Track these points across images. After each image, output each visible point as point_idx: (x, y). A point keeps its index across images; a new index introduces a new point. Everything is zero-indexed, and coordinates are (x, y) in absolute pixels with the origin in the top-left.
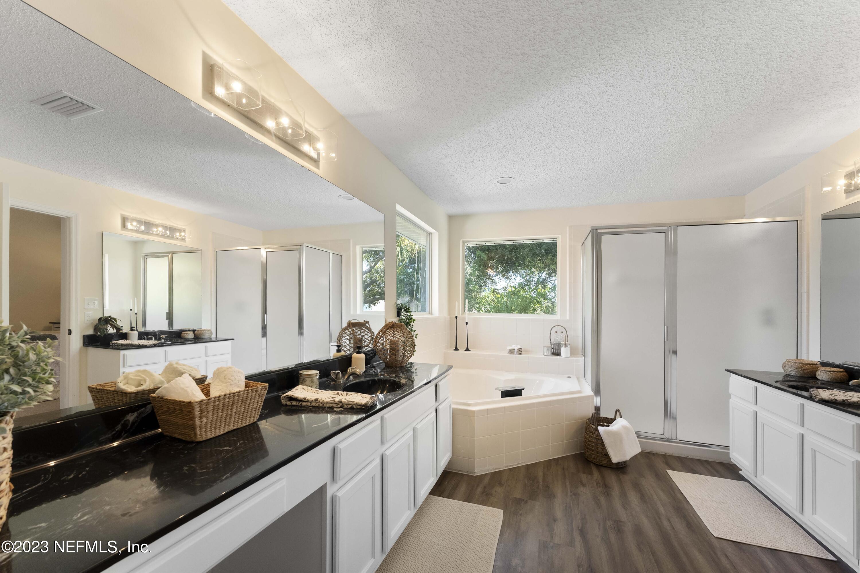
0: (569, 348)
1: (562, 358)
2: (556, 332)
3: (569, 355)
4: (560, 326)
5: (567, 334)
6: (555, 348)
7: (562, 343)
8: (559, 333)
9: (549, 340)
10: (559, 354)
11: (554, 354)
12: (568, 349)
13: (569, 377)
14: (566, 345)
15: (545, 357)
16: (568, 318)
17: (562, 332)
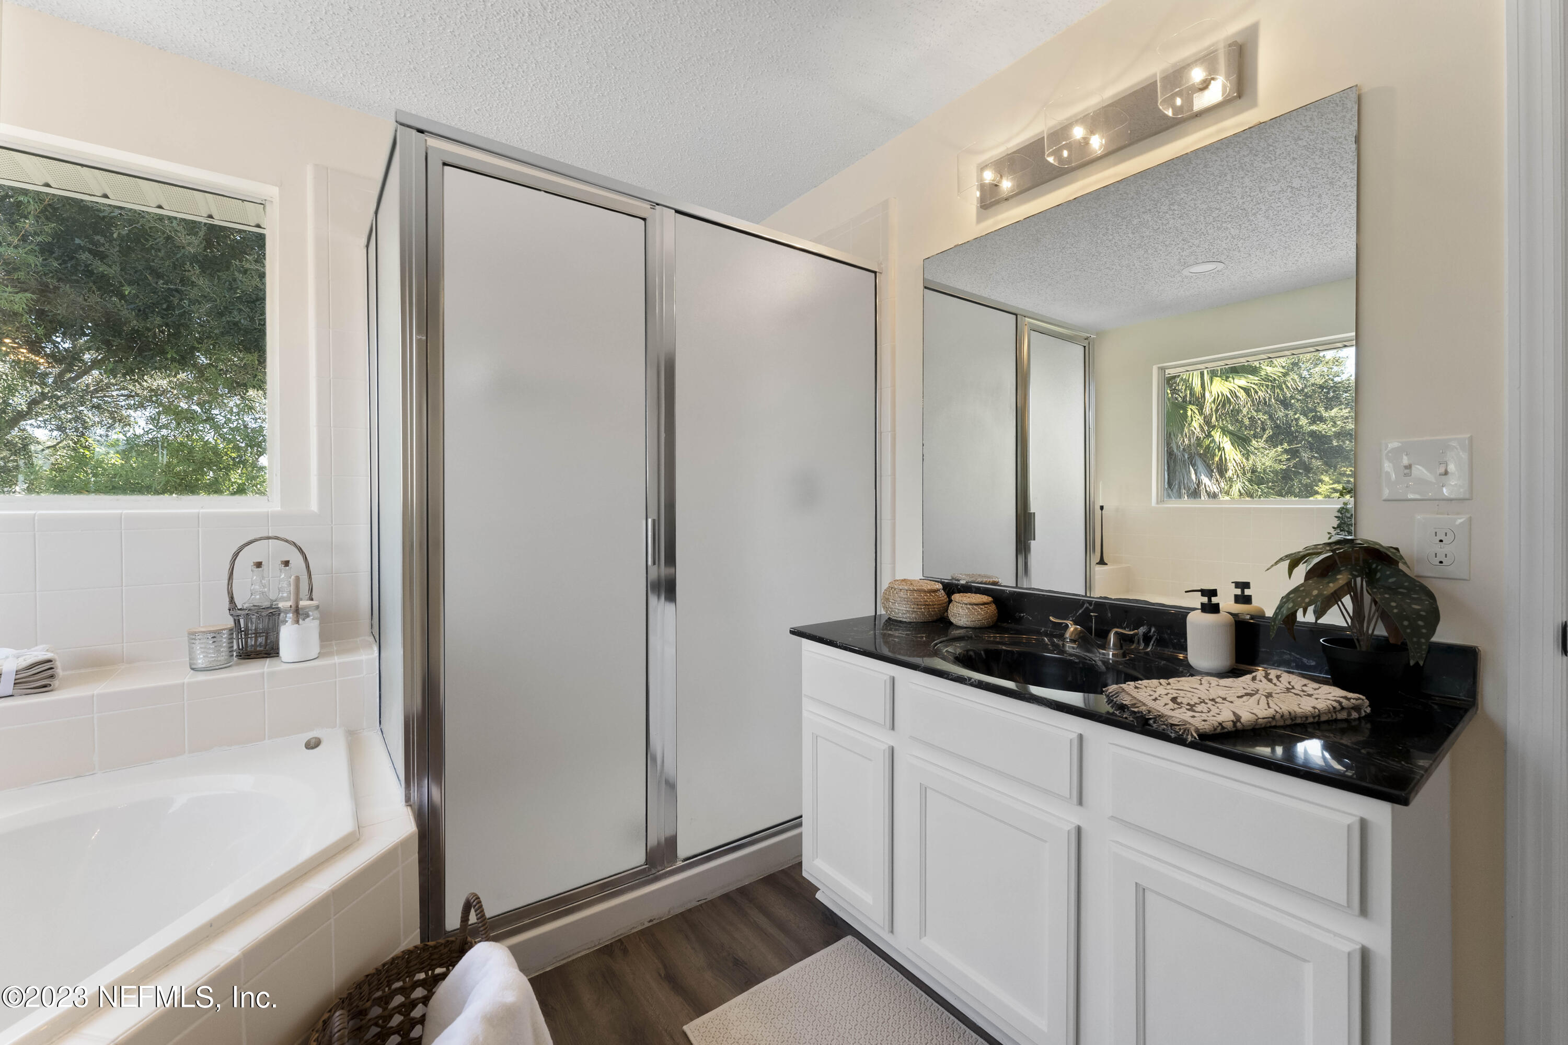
0: (317, 622)
1: (285, 667)
2: (259, 565)
3: (315, 650)
4: (277, 538)
5: (308, 567)
6: (252, 627)
7: (281, 605)
8: (272, 567)
9: (227, 600)
10: (270, 651)
11: (248, 655)
12: (312, 625)
13: (312, 745)
14: (299, 613)
15: (202, 677)
16: (314, 507)
17: (286, 563)
